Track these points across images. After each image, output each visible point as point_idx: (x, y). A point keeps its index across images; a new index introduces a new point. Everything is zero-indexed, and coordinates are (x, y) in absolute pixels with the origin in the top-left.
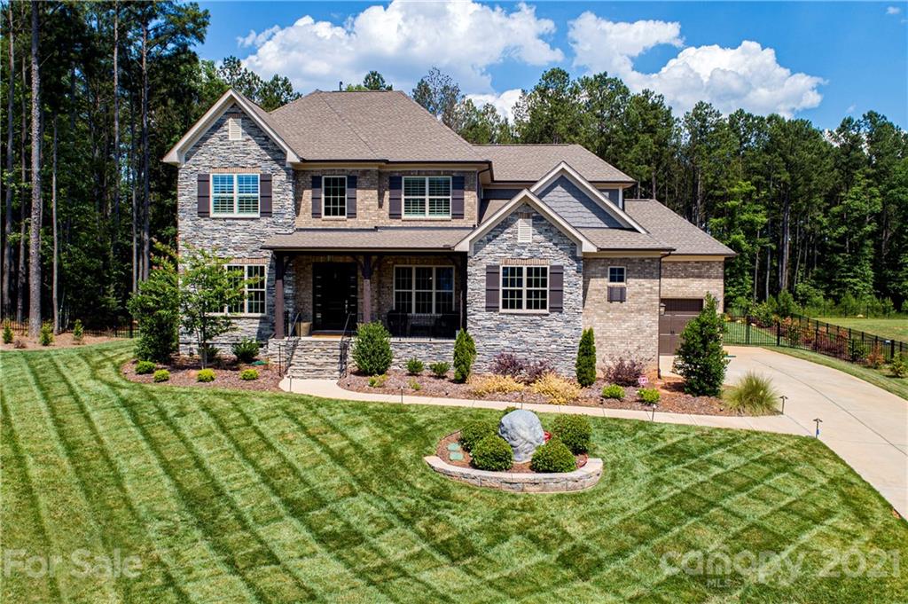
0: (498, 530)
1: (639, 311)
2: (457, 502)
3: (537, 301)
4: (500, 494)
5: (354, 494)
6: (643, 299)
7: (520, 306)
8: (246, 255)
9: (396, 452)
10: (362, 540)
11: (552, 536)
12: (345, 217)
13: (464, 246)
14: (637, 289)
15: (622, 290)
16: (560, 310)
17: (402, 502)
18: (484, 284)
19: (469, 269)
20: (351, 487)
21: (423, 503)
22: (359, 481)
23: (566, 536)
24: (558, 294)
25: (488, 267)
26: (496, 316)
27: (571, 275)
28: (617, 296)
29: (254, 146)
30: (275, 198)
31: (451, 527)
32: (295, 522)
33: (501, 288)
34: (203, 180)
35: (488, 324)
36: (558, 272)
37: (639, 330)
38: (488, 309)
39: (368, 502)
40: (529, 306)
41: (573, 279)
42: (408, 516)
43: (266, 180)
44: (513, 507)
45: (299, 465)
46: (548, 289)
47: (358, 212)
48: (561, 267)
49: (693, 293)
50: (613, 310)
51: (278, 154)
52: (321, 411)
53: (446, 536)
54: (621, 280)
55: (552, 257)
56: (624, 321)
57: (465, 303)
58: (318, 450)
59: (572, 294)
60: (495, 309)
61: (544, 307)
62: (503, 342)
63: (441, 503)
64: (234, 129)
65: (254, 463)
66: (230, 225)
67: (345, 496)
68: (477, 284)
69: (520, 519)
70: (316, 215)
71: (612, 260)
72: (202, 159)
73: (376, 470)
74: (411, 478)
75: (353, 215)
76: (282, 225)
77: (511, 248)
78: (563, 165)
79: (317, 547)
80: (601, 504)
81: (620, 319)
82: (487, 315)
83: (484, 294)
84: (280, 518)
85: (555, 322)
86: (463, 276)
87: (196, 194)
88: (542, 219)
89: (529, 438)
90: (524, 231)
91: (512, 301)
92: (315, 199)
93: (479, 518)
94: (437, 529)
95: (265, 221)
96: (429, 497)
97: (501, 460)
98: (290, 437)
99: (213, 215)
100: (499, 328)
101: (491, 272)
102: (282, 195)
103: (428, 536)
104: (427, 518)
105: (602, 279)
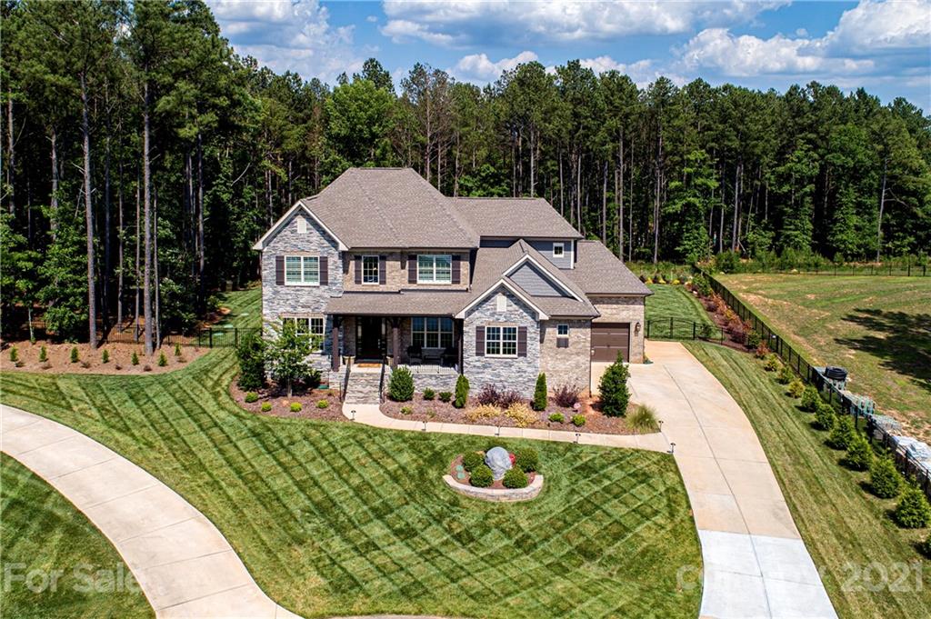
0: (486, 526)
1: (578, 354)
2: (464, 508)
3: (509, 349)
4: (486, 503)
5: (407, 503)
6: (580, 346)
7: (498, 352)
8: (310, 311)
9: (426, 473)
10: (416, 534)
11: (512, 529)
12: (378, 283)
13: (461, 315)
14: (575, 339)
15: (566, 340)
16: (525, 355)
17: (435, 508)
18: (474, 338)
19: (464, 329)
20: (405, 499)
21: (445, 508)
22: (409, 495)
23: (520, 529)
24: (523, 345)
25: (477, 327)
26: (483, 359)
27: (533, 332)
28: (563, 344)
29: (316, 236)
30: (330, 272)
31: (461, 524)
32: (379, 523)
33: (486, 341)
34: (280, 260)
35: (478, 364)
36: (523, 331)
37: (578, 366)
38: (477, 354)
39: (416, 509)
40: (504, 353)
41: (533, 335)
42: (438, 518)
43: (324, 261)
44: (492, 511)
45: (373, 483)
46: (517, 341)
47: (387, 280)
48: (526, 328)
49: (623, 319)
50: (561, 353)
51: (334, 244)
53: (459, 530)
54: (566, 333)
55: (522, 320)
56: (568, 360)
57: (462, 350)
58: (381, 471)
59: (533, 345)
60: (483, 354)
61: (514, 353)
62: (487, 376)
63: (455, 509)
64: (301, 224)
65: (346, 481)
66: (298, 290)
67: (403, 505)
68: (469, 338)
69: (496, 519)
70: (358, 282)
71: (560, 321)
72: (279, 246)
73: (417, 486)
74: (437, 492)
75: (383, 282)
76: (335, 291)
77: (493, 315)
78: (528, 256)
79: (395, 538)
81: (565, 358)
82: (477, 358)
83: (475, 344)
84: (371, 520)
85: (521, 363)
86: (460, 333)
87: (275, 270)
88: (513, 296)
89: (502, 466)
90: (501, 302)
91: (494, 349)
92: (357, 272)
93: (475, 519)
94: (454, 525)
95: (323, 288)
96: (448, 505)
98: (363, 461)
99: (287, 283)
100: (485, 367)
101: (480, 331)
102: (335, 272)
103: (449, 530)
104: (448, 519)
105: (553, 333)
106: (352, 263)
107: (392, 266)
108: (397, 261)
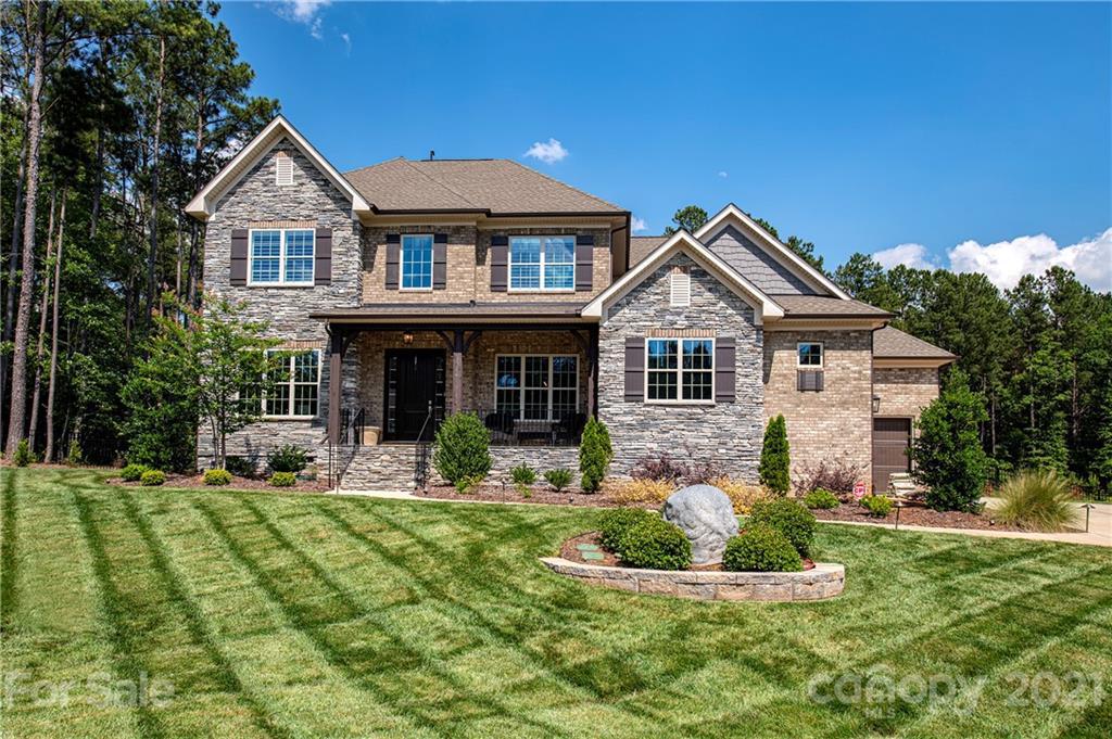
0: (684, 651)
1: (844, 404)
2: (600, 611)
3: (699, 387)
4: (676, 604)
5: (414, 601)
6: (848, 388)
7: (673, 395)
8: (294, 337)
9: (492, 550)
10: (420, 663)
11: (791, 662)
12: (430, 289)
13: (594, 310)
14: (839, 373)
15: (818, 374)
16: (731, 400)
17: (502, 613)
18: (622, 365)
19: (601, 343)
20: (411, 591)
21: (536, 613)
22: (427, 585)
23: (814, 662)
24: (728, 376)
25: (628, 340)
26: (638, 408)
27: (748, 349)
28: (810, 384)
29: (311, 190)
30: (335, 260)
31: (590, 645)
32: (299, 637)
33: (647, 370)
34: (239, 238)
35: (628, 419)
36: (727, 348)
37: (844, 431)
38: (628, 398)
39: (439, 611)
40: (686, 396)
41: (750, 356)
42: (512, 630)
43: (324, 236)
44: (703, 618)
45: (328, 566)
46: (713, 370)
47: (449, 282)
48: (733, 340)
49: (898, 410)
50: (806, 403)
51: (343, 201)
52: (378, 509)
53: (584, 659)
54: (817, 361)
55: (720, 326)
56: (821, 419)
57: (596, 390)
58: (363, 548)
59: (747, 378)
60: (638, 398)
61: (708, 395)
62: (650, 444)
63: (573, 613)
64: (284, 170)
65: (252, 565)
66: (273, 296)
67: (398, 603)
68: (611, 364)
69: (720, 636)
70: (391, 284)
71: (803, 336)
72: (238, 209)
73: (456, 571)
74: (517, 580)
75: (441, 285)
76: (344, 296)
77: (662, 313)
78: (731, 209)
79: (328, 670)
80: (866, 616)
81: (816, 415)
82: (625, 406)
83: (622, 378)
84: (274, 630)
85: (724, 416)
86: (593, 354)
87: (228, 255)
88: (705, 273)
89: (716, 525)
90: (680, 287)
91: (662, 387)
92: (391, 264)
93: (643, 635)
94: (566, 647)
95: (320, 290)
96: (548, 604)
97: (672, 552)
98: (323, 534)
99: (250, 283)
100: (643, 426)
101: (633, 347)
102: (345, 259)
103: (551, 658)
104: (547, 634)
105: (787, 361)
106: (381, 252)
107: (459, 254)
108: (468, 243)
